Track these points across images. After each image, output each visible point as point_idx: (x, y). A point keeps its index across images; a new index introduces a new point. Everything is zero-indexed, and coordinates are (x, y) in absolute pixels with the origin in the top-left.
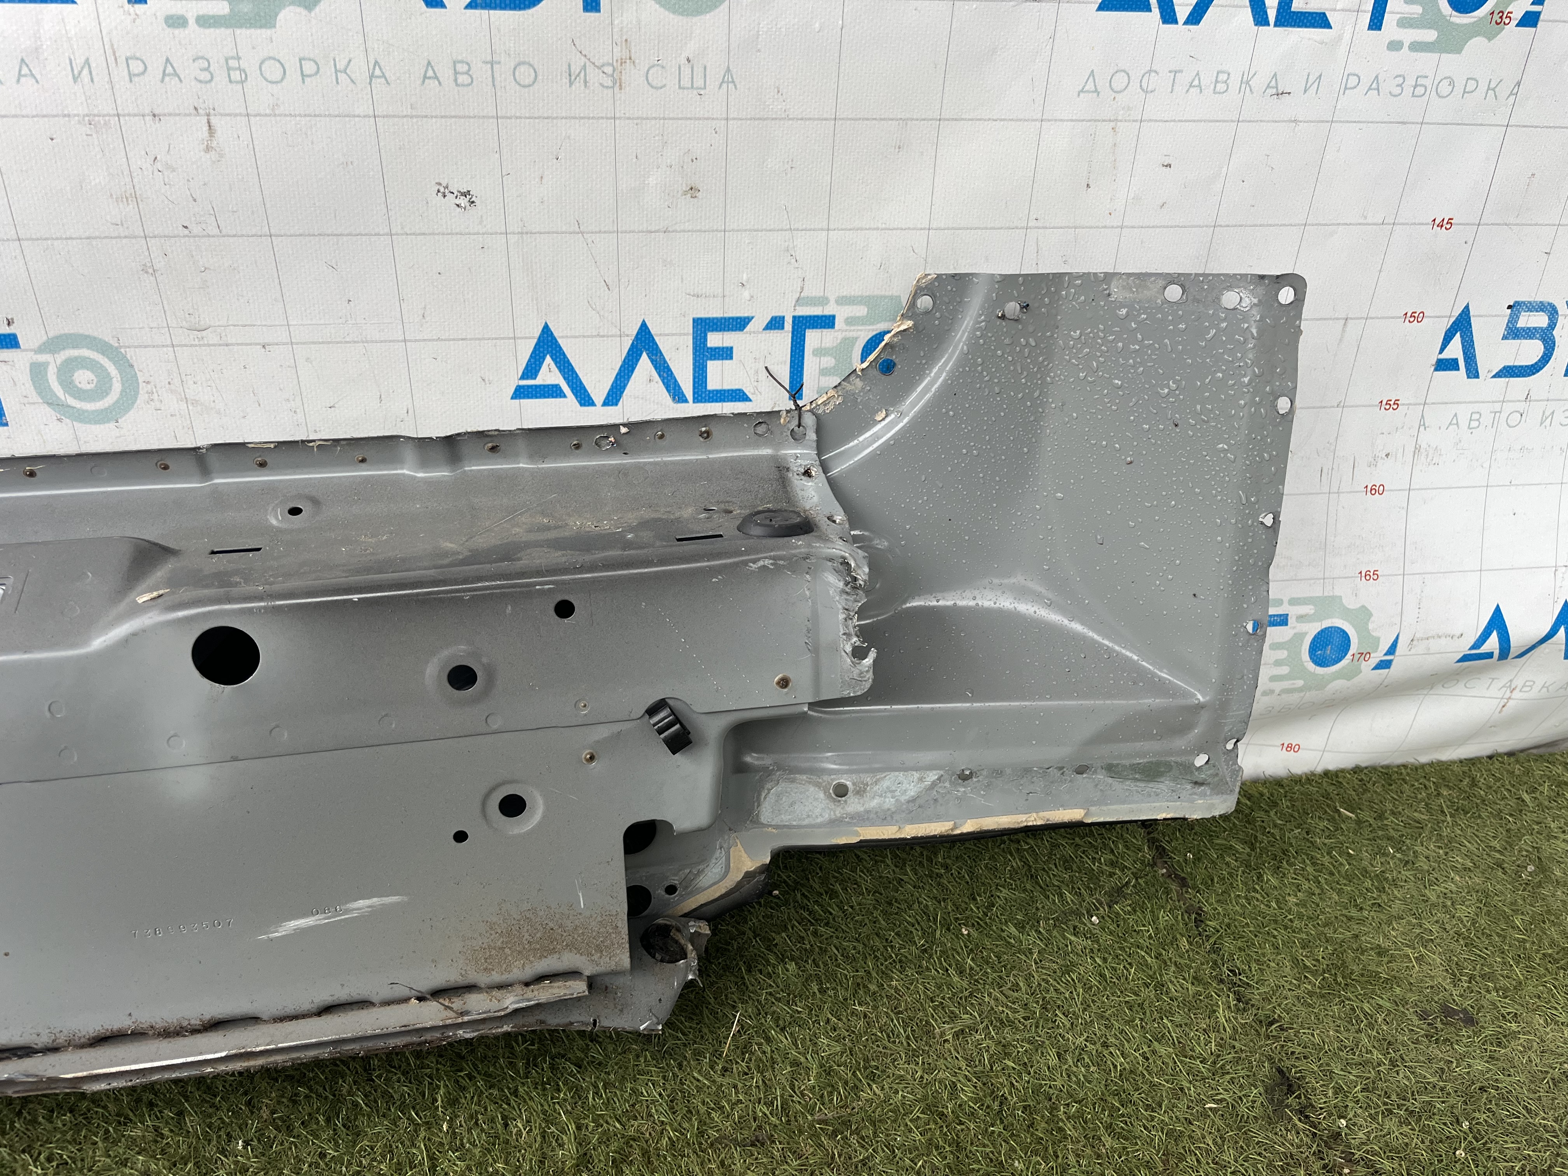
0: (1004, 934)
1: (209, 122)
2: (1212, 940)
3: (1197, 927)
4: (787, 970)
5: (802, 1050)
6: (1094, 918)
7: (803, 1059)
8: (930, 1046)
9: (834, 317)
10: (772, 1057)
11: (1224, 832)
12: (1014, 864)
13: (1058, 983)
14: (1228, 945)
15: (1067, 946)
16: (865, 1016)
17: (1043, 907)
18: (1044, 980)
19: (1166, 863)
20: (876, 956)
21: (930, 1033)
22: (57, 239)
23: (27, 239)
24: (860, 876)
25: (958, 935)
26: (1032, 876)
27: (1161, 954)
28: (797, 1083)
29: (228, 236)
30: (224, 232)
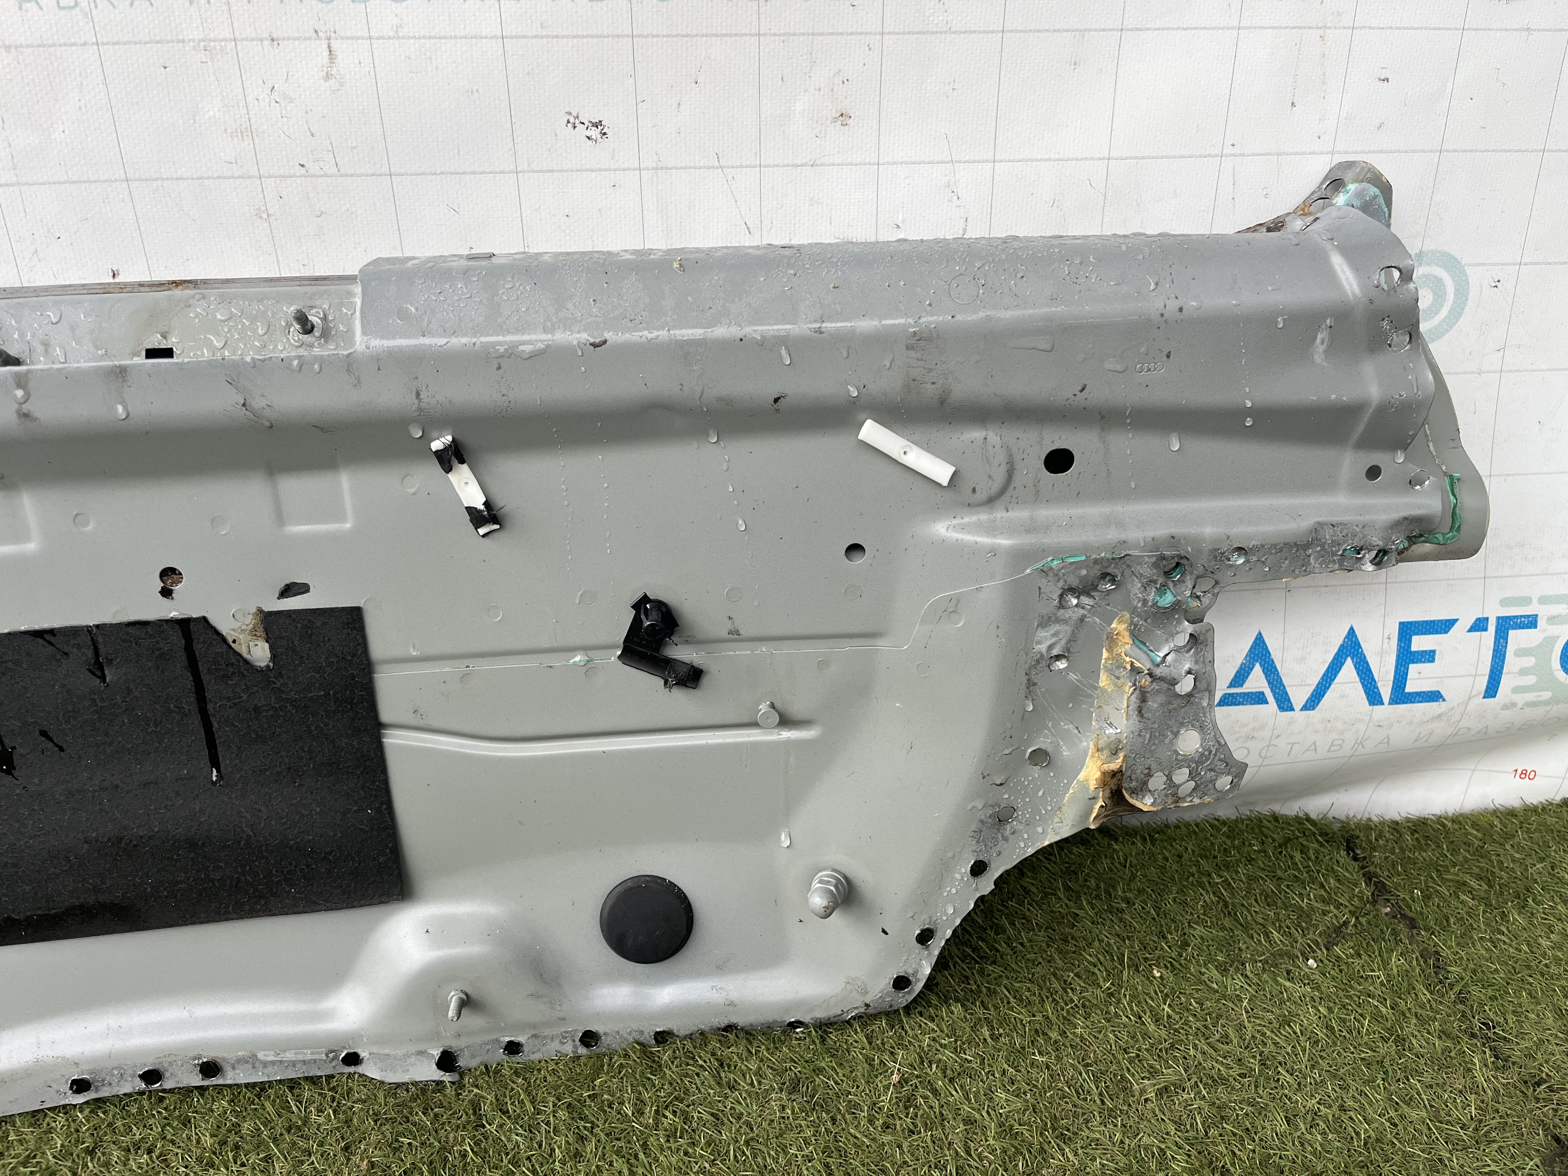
0: (1205, 978)
1: (329, 47)
2: (1457, 989)
3: (1436, 973)
4: (952, 1013)
5: (976, 1106)
6: (1311, 961)
7: (977, 1116)
8: (1129, 1105)
10: (941, 1113)
11: (1454, 866)
12: (1207, 898)
13: (1277, 1036)
14: (1476, 993)
15: (1282, 993)
16: (1048, 1067)
17: (1248, 948)
18: (1258, 1031)
19: (1388, 900)
20: (1054, 1000)
21: (1127, 1090)
22: (167, 179)
23: (136, 180)
24: (1029, 910)
25: (1150, 978)
26: (1229, 913)
27: (1397, 1004)
28: (972, 1145)
29: (346, 175)
30: (342, 171)
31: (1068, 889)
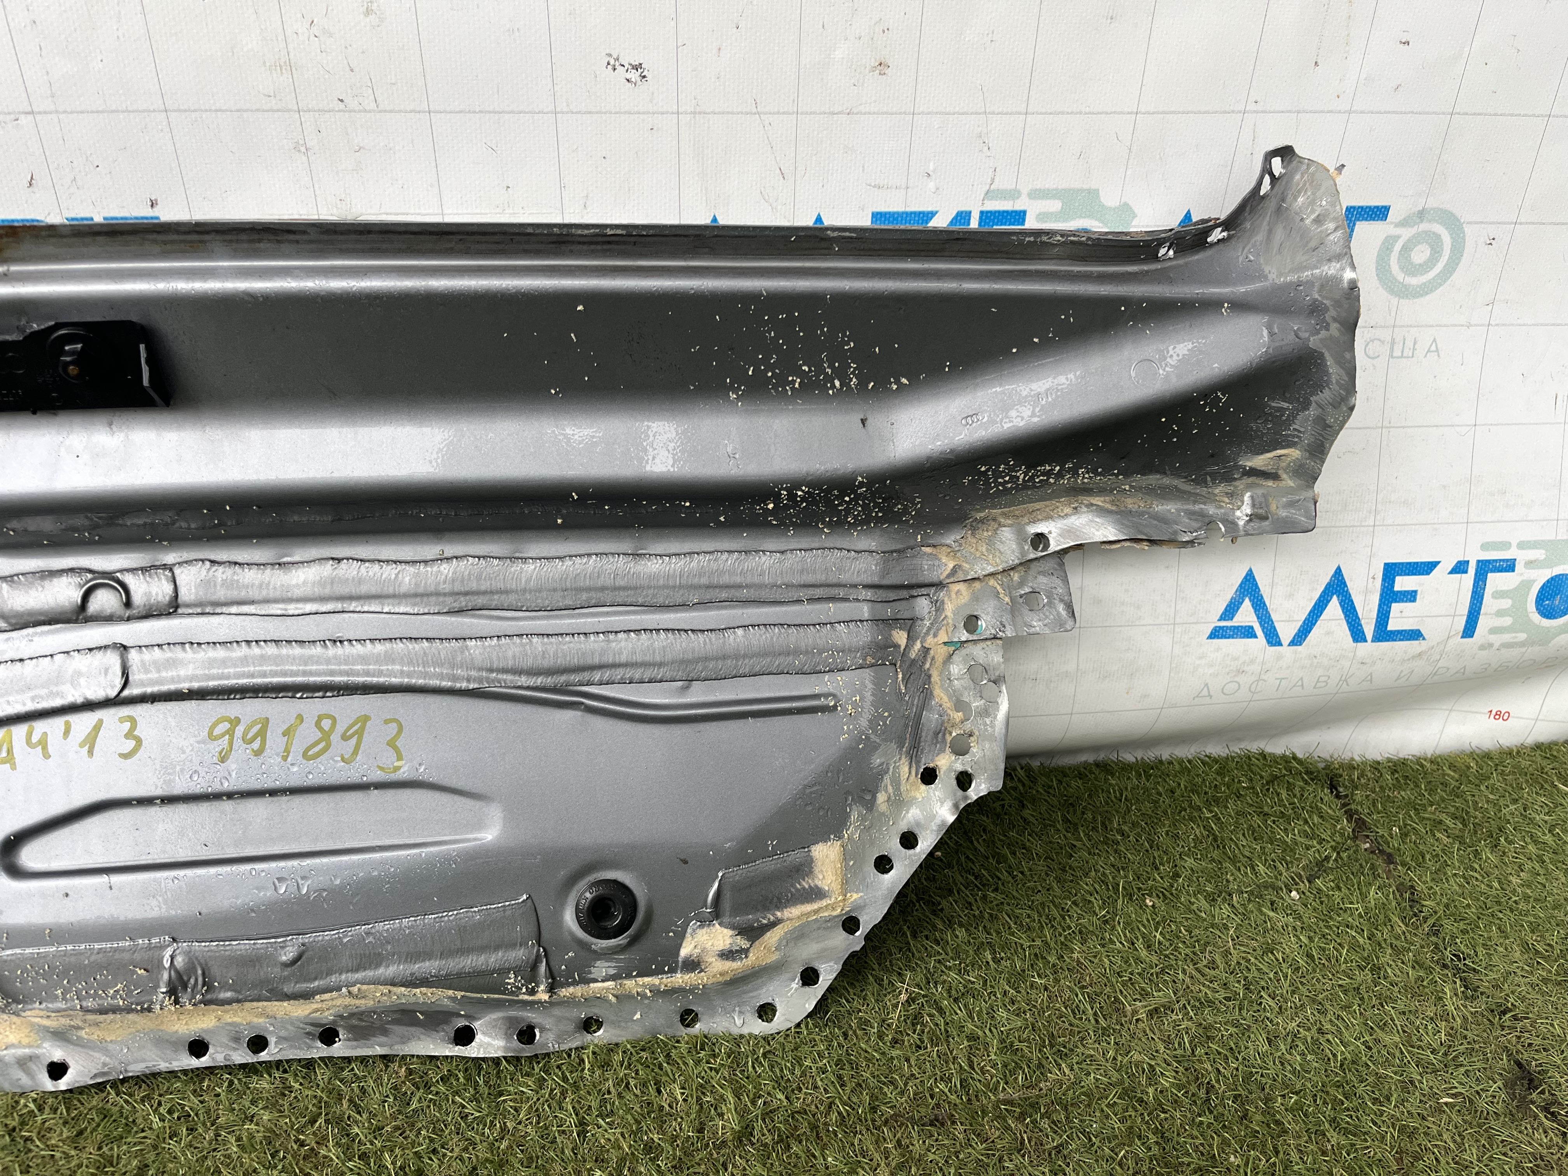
0: (1194, 907)
2: (1431, 921)
3: (1411, 907)
4: (957, 937)
5: (978, 1023)
6: (1294, 894)
7: (980, 1033)
8: (1122, 1025)
9: (1025, 212)
10: (945, 1029)
11: (1432, 806)
12: (1198, 832)
13: (1260, 962)
14: (1449, 926)
15: (1265, 922)
16: (1046, 989)
17: (1235, 880)
18: (1243, 958)
19: (1367, 836)
20: (1053, 926)
21: (1120, 1010)
22: (206, 111)
23: (174, 111)
24: (1028, 840)
25: (1142, 907)
26: (1218, 846)
27: (1373, 935)
28: (976, 1060)
29: (385, 111)
30: (381, 107)
31: (1066, 820)
